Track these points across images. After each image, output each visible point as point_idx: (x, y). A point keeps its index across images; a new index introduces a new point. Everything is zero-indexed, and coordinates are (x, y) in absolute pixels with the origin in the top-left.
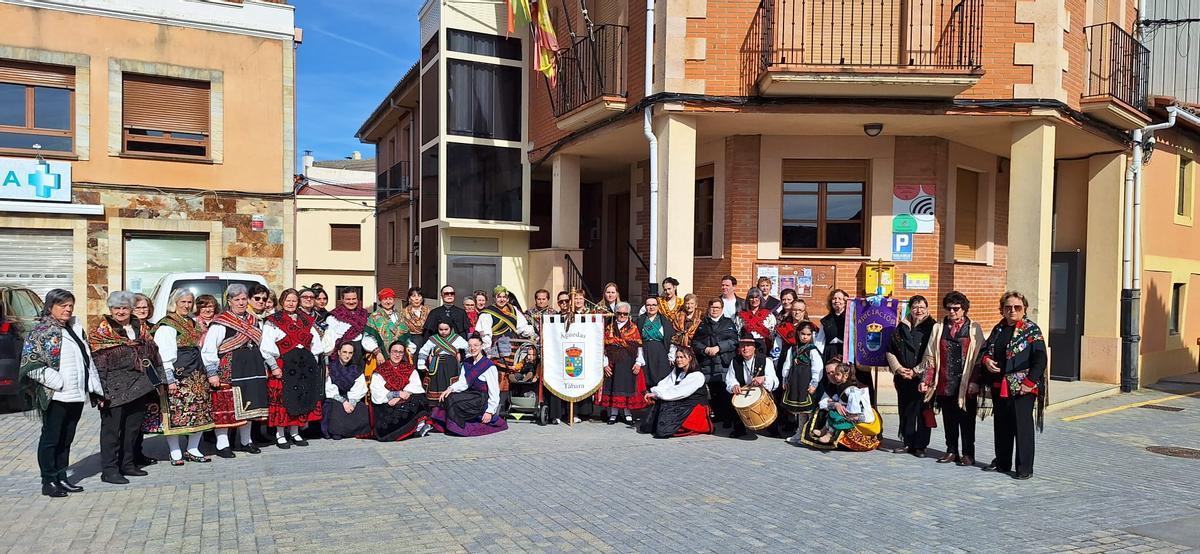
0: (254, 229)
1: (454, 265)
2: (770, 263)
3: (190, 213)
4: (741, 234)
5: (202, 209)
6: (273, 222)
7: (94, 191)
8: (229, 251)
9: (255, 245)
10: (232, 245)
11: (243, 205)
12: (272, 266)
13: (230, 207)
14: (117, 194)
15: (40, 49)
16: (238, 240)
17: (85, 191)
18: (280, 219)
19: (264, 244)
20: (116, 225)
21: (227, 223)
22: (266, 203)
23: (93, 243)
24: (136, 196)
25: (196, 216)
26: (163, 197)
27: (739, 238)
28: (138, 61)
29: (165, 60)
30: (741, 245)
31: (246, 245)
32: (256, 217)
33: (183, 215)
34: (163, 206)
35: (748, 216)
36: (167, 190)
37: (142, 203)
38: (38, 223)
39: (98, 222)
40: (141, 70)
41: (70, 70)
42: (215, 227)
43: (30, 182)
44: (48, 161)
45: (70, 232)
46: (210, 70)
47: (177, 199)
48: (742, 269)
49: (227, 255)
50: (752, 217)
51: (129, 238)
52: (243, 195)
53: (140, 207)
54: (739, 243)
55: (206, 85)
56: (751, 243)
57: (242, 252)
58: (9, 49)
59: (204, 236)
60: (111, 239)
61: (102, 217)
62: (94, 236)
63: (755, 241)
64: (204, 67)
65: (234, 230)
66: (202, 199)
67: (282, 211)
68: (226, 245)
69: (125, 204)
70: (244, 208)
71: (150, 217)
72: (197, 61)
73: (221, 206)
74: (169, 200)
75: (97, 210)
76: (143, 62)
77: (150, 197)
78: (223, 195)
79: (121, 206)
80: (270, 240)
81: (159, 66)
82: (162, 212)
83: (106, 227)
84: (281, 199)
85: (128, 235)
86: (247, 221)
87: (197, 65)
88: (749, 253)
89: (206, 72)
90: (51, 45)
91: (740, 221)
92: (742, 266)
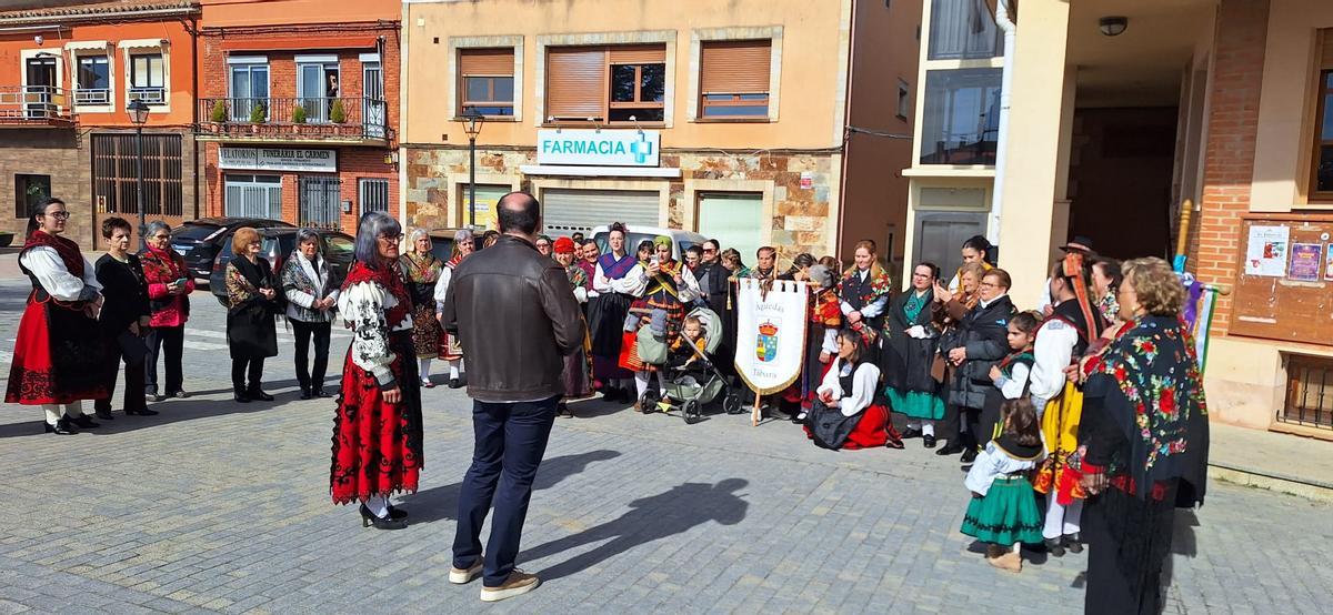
0: (802, 187)
1: (923, 223)
2: (1275, 219)
3: (748, 173)
4: (1221, 169)
5: (758, 169)
6: (820, 179)
7: (676, 155)
8: (780, 210)
9: (802, 203)
10: (782, 204)
11: (794, 162)
12: (817, 225)
13: (783, 165)
14: (693, 156)
15: (643, 31)
16: (788, 199)
17: (668, 156)
18: (827, 176)
19: (811, 203)
20: (691, 185)
21: (779, 182)
22: (815, 159)
23: (673, 203)
24: (705, 158)
25: (753, 175)
26: (727, 158)
27: (1218, 176)
28: (711, 28)
29: (735, 24)
30: (1222, 188)
31: (794, 203)
32: (805, 175)
33: (743, 175)
34: (727, 166)
35: (1238, 137)
36: (730, 152)
37: (710, 165)
38: (636, 186)
39: (677, 182)
40: (715, 37)
41: (661, 46)
42: (767, 186)
43: (632, 150)
44: (644, 131)
45: (657, 193)
46: (772, 26)
47: (738, 160)
48: (1220, 229)
49: (776, 214)
50: (1244, 139)
51: (703, 198)
52: (794, 152)
53: (709, 169)
54: (1217, 183)
55: (766, 43)
56: (1240, 183)
57: (791, 211)
58: (622, 35)
59: (758, 195)
60: (686, 200)
61: (680, 179)
62: (674, 196)
63: (1246, 178)
64: (766, 24)
65: (785, 188)
66: (758, 158)
67: (829, 168)
68: (777, 204)
69: (697, 167)
70: (794, 165)
71: (716, 178)
72: (762, 20)
73: (775, 165)
74: (731, 161)
75: (675, 173)
76: (717, 29)
77: (717, 159)
78: (777, 154)
79: (694, 169)
80: (816, 198)
81: (729, 30)
82: (726, 173)
83: (682, 188)
84: (830, 155)
85: (701, 195)
86: (797, 180)
87: (761, 24)
88: (1235, 201)
89: (769, 29)
90: (649, 26)
91: (1222, 147)
92: (1220, 224)
